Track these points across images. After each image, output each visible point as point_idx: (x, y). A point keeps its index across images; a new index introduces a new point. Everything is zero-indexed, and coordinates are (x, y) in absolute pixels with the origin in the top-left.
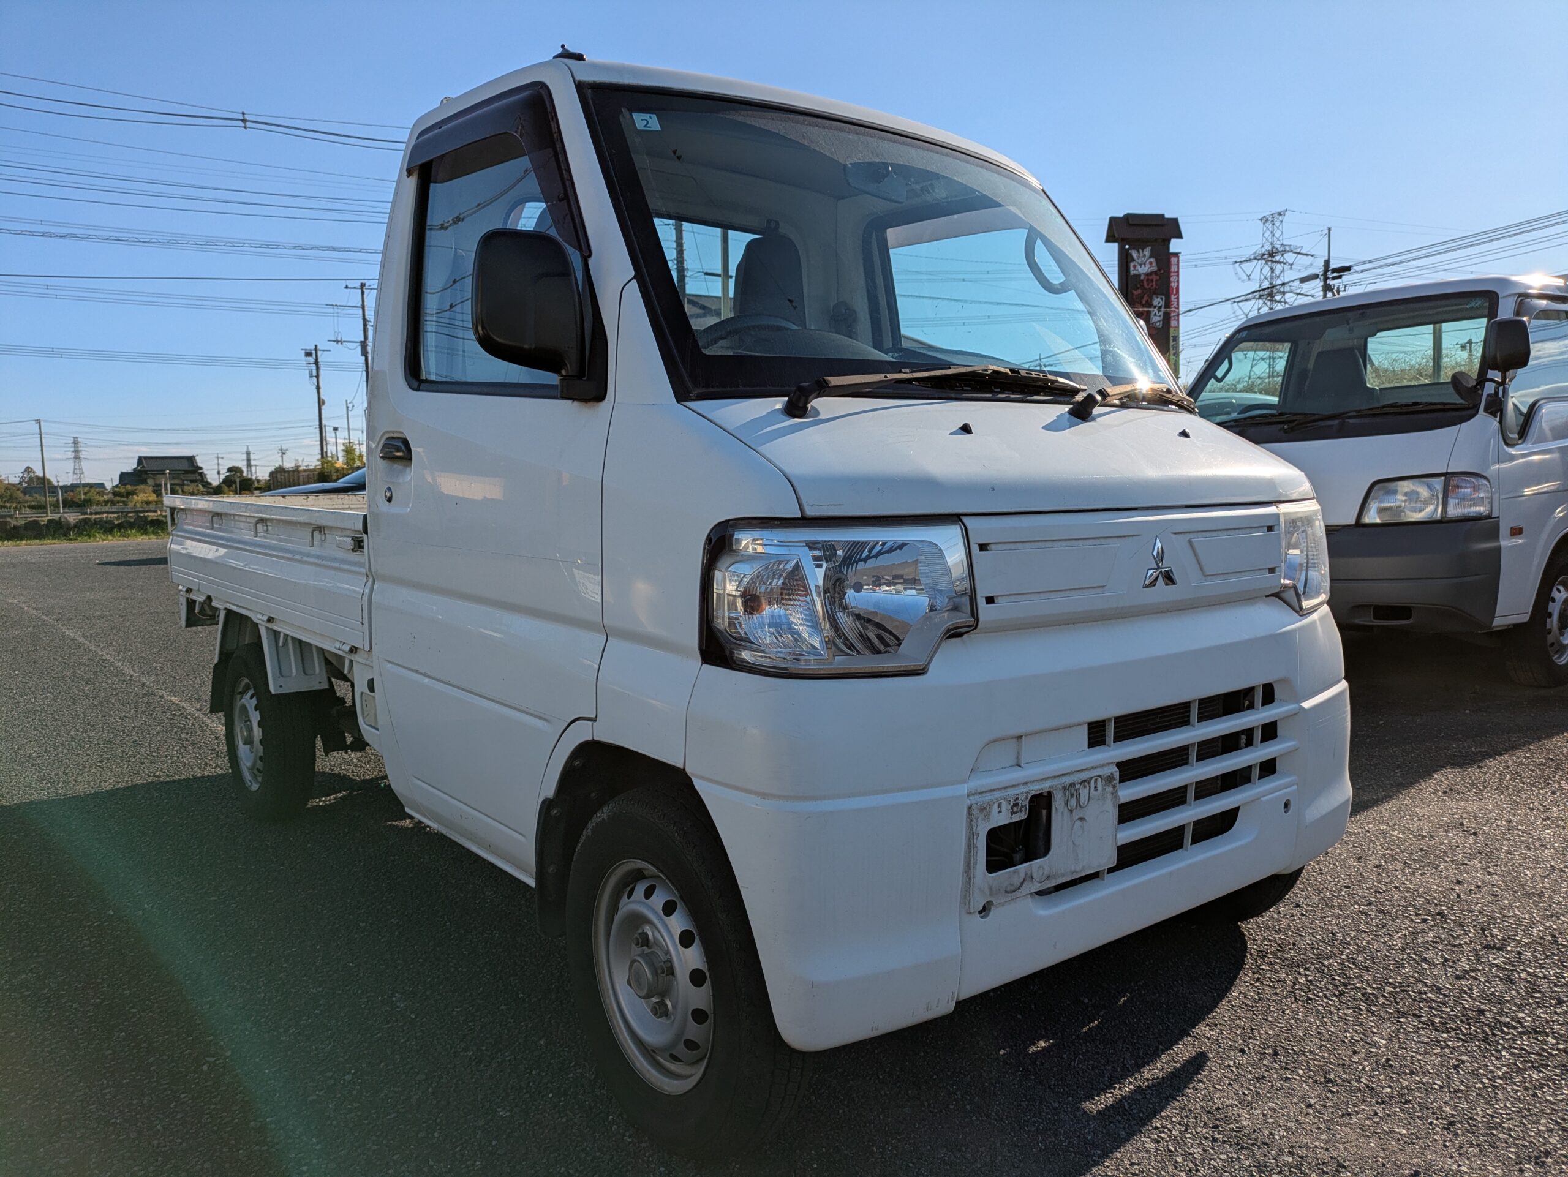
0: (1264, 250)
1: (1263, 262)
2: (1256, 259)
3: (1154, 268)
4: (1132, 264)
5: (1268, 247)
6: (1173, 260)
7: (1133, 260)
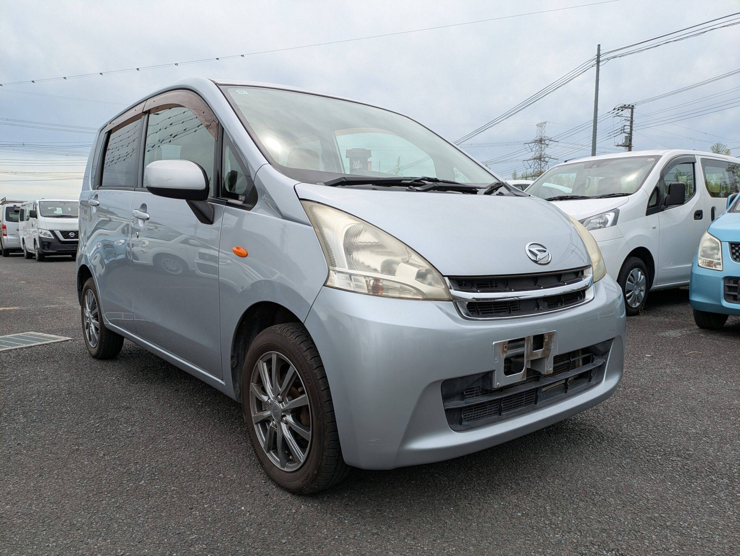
0: (537, 138)
1: (537, 143)
2: (534, 142)
3: (361, 167)
4: (353, 165)
5: (539, 138)
6: (369, 164)
7: (354, 164)
